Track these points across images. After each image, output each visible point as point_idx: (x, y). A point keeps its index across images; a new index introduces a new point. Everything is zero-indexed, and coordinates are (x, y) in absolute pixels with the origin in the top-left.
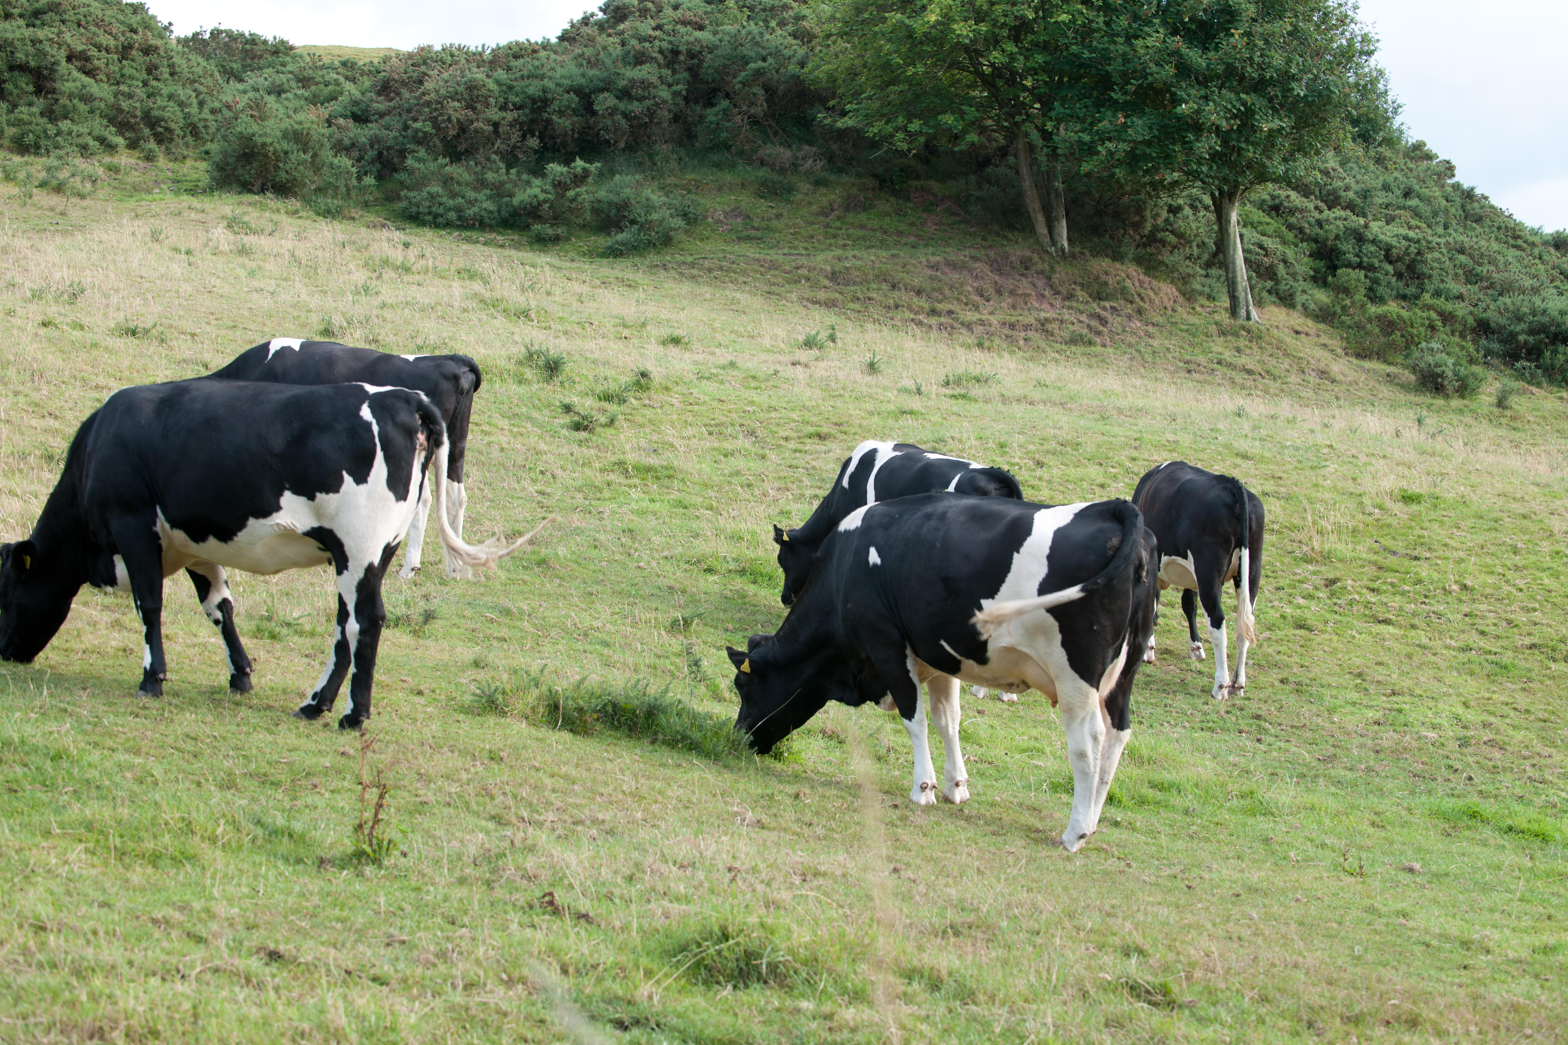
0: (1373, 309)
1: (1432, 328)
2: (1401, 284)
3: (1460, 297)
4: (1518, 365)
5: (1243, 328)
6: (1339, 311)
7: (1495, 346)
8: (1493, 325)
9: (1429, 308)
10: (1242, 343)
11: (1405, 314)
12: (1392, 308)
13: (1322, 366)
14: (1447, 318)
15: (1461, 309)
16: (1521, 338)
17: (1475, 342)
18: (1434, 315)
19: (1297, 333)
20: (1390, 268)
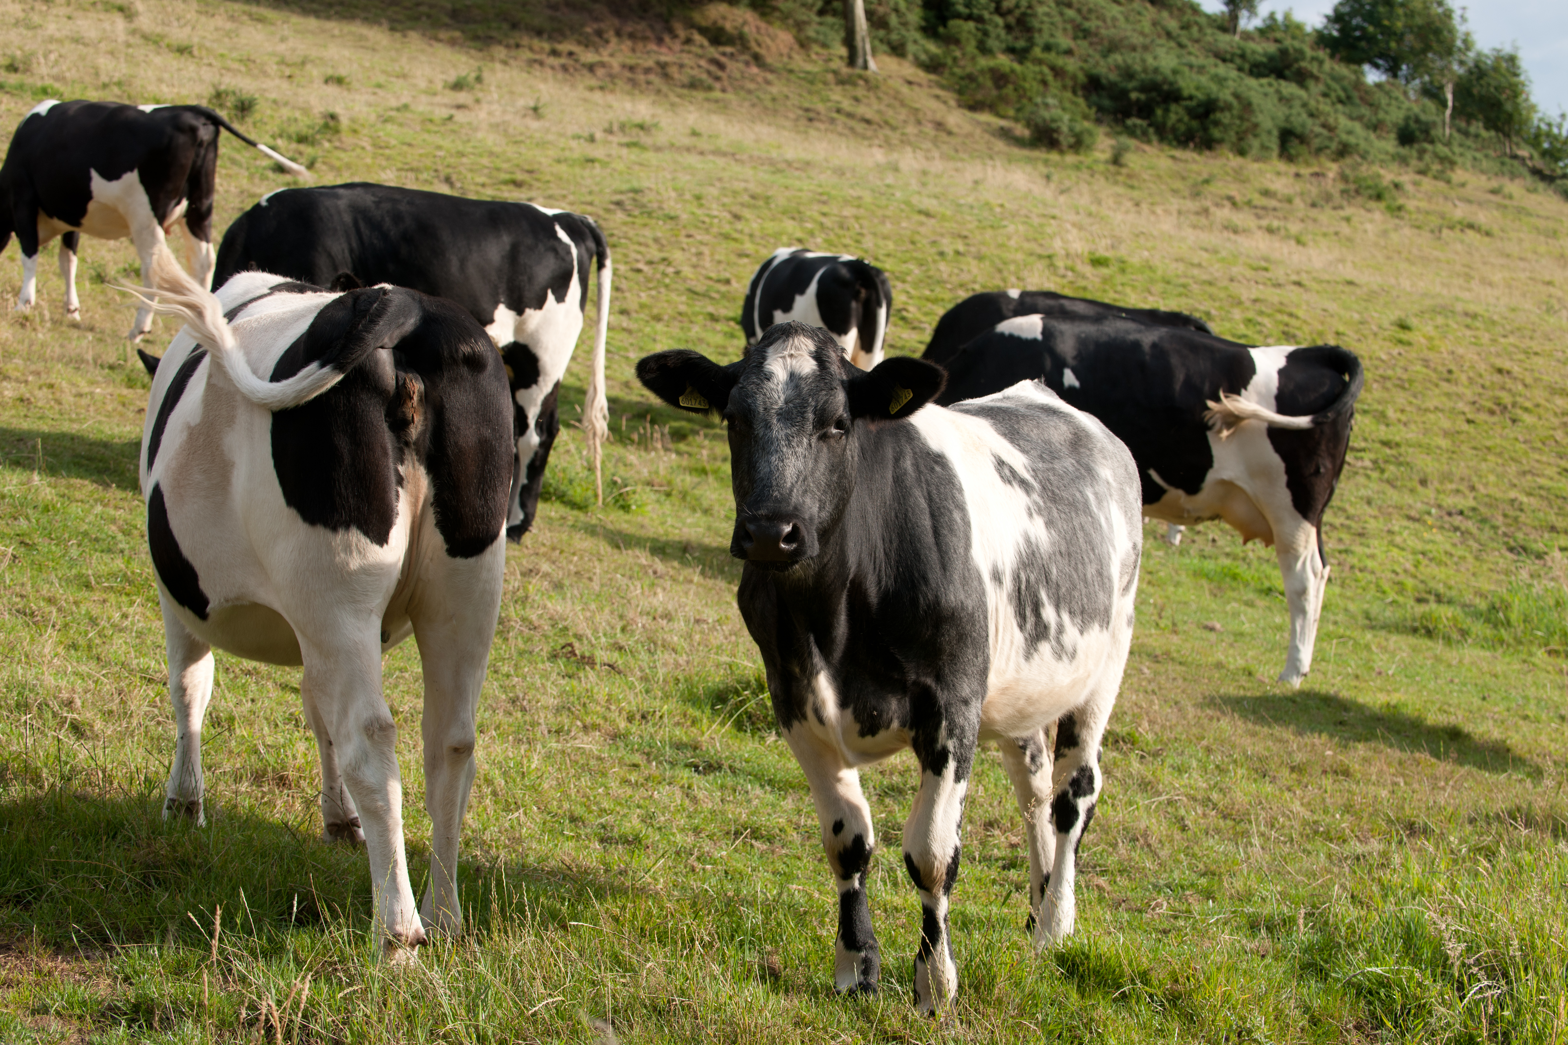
0: (984, 62)
1: (1044, 83)
2: (1010, 38)
3: (1069, 52)
4: (1130, 122)
5: (860, 77)
6: (949, 61)
7: (1106, 102)
8: (1104, 81)
9: (1040, 62)
10: (860, 92)
11: (1017, 67)
12: (1004, 61)
13: (938, 117)
14: (1058, 72)
15: (1071, 65)
16: (1134, 96)
17: (1086, 98)
18: (1046, 70)
19: (910, 83)
20: (1000, 21)
